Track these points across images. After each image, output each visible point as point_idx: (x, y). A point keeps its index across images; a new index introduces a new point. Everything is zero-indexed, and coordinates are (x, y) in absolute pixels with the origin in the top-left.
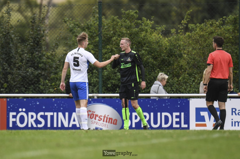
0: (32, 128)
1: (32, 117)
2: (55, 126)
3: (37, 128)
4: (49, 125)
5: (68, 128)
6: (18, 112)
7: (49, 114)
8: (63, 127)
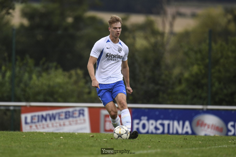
0: (152, 133)
1: (152, 124)
2: (171, 131)
3: (156, 134)
4: (166, 131)
5: (182, 134)
6: (140, 120)
7: (166, 122)
8: (177, 133)
